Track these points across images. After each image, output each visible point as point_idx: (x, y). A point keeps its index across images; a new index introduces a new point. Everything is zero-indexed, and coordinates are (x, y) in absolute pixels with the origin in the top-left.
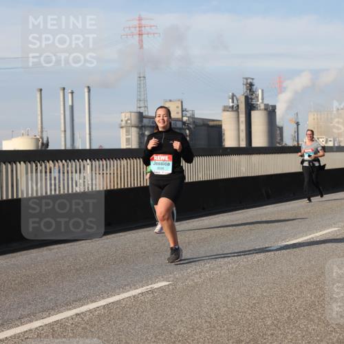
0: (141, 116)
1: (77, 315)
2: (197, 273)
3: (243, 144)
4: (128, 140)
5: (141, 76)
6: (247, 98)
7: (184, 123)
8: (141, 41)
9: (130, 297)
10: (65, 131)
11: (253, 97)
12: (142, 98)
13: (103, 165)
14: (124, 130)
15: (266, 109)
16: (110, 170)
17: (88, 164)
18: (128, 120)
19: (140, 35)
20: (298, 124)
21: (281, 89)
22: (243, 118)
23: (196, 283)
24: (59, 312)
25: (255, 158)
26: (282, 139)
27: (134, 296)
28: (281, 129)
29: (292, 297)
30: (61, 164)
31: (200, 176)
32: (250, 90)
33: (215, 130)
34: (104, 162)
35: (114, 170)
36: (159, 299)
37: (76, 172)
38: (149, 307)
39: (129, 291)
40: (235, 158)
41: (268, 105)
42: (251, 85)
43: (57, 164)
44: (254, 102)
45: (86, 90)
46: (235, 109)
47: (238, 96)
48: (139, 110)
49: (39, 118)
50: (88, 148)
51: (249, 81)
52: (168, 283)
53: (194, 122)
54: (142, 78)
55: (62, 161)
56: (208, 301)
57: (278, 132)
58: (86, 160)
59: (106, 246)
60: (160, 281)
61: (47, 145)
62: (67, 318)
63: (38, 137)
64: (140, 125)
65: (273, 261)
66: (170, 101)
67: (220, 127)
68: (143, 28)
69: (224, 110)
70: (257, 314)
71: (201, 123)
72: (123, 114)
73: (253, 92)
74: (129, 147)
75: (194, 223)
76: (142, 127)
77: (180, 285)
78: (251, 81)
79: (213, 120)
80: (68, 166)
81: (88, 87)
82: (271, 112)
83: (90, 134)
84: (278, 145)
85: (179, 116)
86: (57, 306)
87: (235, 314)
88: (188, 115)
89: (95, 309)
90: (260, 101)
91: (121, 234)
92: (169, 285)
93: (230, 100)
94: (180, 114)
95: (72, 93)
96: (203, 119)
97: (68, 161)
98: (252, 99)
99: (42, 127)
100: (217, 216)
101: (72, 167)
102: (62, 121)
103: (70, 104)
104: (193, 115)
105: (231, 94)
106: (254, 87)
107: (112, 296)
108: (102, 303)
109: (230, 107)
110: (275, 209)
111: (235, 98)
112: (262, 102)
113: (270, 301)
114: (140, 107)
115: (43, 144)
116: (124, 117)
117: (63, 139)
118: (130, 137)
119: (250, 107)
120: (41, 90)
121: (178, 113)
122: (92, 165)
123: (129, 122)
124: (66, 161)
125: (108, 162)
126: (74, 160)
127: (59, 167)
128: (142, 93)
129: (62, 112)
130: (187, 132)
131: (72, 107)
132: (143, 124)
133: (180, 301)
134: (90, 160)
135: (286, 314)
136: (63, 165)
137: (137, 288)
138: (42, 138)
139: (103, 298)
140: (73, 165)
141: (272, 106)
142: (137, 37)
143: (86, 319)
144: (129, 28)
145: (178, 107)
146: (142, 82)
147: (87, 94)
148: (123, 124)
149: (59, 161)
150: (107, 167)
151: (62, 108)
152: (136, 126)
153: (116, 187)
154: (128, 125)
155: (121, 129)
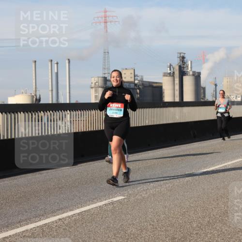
0: (106, 80)
1: (60, 219)
2: (144, 190)
3: (177, 100)
4: (96, 97)
5: (106, 51)
6: (180, 67)
7: (136, 85)
8: (106, 27)
9: (97, 207)
10: (52, 90)
11: (185, 66)
12: (107, 67)
13: (78, 114)
14: (94, 89)
15: (193, 75)
16: (84, 118)
17: (68, 114)
18: (96, 82)
19: (106, 22)
20: (216, 85)
21: (204, 61)
22: (177, 81)
23: (144, 198)
24: (47, 218)
25: (186, 110)
26: (204, 96)
27: (100, 207)
28: (204, 89)
29: (211, 207)
30: (49, 114)
31: (147, 122)
32: (183, 61)
33: (157, 90)
34: (80, 112)
35: (86, 118)
36: (117, 208)
37: (60, 119)
38: (110, 214)
39: (96, 203)
40: (172, 109)
41: (195, 72)
42: (183, 58)
43: (46, 113)
44: (185, 70)
45: (67, 61)
46: (172, 75)
47: (174, 65)
48: (104, 76)
49: (34, 81)
50: (68, 102)
51: (182, 55)
52: (123, 197)
53: (143, 84)
54: (106, 53)
55: (49, 111)
56: (152, 210)
57: (202, 91)
58: (67, 111)
59: (80, 171)
60: (118, 196)
61: (40, 100)
62: (53, 222)
63: (33, 95)
64: (105, 86)
65: (198, 182)
66: (126, 69)
67: (161, 88)
68: (108, 18)
69: (164, 76)
70: (187, 220)
71: (148, 84)
72: (93, 79)
73: (185, 63)
74: (97, 101)
75: (143, 155)
77: (132, 199)
78: (184, 55)
79: (157, 83)
80: (54, 115)
81: (69, 60)
82: (197, 77)
83: (69, 93)
84: (202, 100)
85: (132, 80)
86: (46, 214)
87: (171, 219)
88: (139, 79)
89: (72, 216)
90: (190, 69)
91: (91, 163)
92: (124, 199)
93: (169, 68)
94: (133, 78)
95: (57, 63)
96: (149, 82)
97: (54, 111)
98: (184, 68)
99: (36, 88)
100: (158, 150)
101: (57, 116)
102: (50, 83)
103: (56, 71)
104: (142, 79)
105: (169, 64)
106: (185, 59)
107: (84, 206)
108: (78, 211)
109: (168, 74)
110: (200, 145)
111: (172, 67)
112: (191, 70)
113: (195, 210)
114: (105, 74)
115: (36, 99)
116: (94, 80)
117: (51, 96)
118: (97, 94)
119: (182, 73)
120: (35, 62)
121: (131, 78)
122: (71, 114)
123: (97, 84)
124: (52, 111)
125: (82, 112)
126: (58, 111)
127: (48, 116)
128: (107, 64)
129: (50, 77)
130: (138, 91)
131: (57, 73)
132: (107, 85)
133: (132, 210)
134: (70, 111)
135: (207, 219)
136: (51, 114)
137: (102, 201)
138: (36, 95)
139: (78, 208)
140: (57, 114)
141: (198, 73)
142: (103, 24)
143: (66, 222)
144: (98, 17)
145: (131, 74)
146: (106, 56)
147: (67, 64)
148: (93, 85)
149: (48, 112)
150: (81, 116)
151: (50, 74)
152: (102, 87)
153: (87, 130)
154: (97, 86)
155: (92, 89)
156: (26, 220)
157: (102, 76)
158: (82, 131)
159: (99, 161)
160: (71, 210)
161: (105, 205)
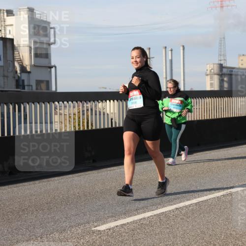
0: (221, 67)
1: (177, 209)
4: (211, 84)
5: (222, 37)
9: (215, 198)
10: (166, 78)
12: (223, 53)
13: (194, 102)
14: (209, 77)
16: (199, 105)
18: (212, 69)
19: (222, 7)
24: (164, 206)
27: (218, 197)
34: (195, 100)
45: (182, 48)
48: (220, 62)
50: (183, 90)
54: (222, 39)
62: (170, 211)
64: (221, 73)
68: (224, 2)
72: (208, 65)
74: (212, 89)
76: (222, 74)
81: (183, 46)
83: (184, 80)
86: (162, 202)
89: (190, 206)
95: (172, 50)
102: (164, 71)
103: (170, 58)
114: (221, 60)
116: (209, 67)
117: (165, 83)
118: (213, 82)
120: (150, 49)
123: (212, 71)
125: (198, 100)
129: (164, 64)
131: (171, 61)
132: (223, 72)
143: (183, 212)
146: (223, 42)
147: (182, 51)
148: (208, 72)
150: (197, 104)
151: (164, 61)
152: (217, 75)
154: (212, 73)
155: (207, 77)
156: (143, 208)
157: (217, 63)
158: (198, 119)
159: (216, 150)
160: (188, 200)
161: (224, 195)
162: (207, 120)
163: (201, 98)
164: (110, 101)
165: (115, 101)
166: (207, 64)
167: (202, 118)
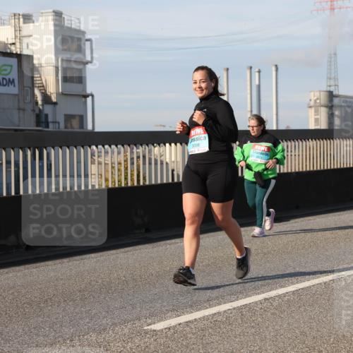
0: (331, 95)
1: (266, 299)
4: (317, 121)
5: (332, 53)
9: (320, 284)
10: (251, 111)
12: (333, 75)
13: (291, 146)
14: (313, 109)
16: (299, 151)
18: (317, 99)
19: (332, 9)
24: (248, 296)
27: (325, 283)
45: (274, 69)
48: (328, 89)
50: (275, 128)
54: (332, 55)
62: (256, 302)
64: (330, 105)
68: (335, 3)
72: (312, 93)
74: (318, 127)
76: (332, 106)
81: (276, 66)
83: (277, 114)
86: (245, 290)
89: (284, 295)
95: (259, 72)
102: (249, 101)
103: (257, 83)
114: (330, 86)
116: (314, 96)
118: (318, 117)
120: (228, 69)
123: (318, 101)
128: (333, 71)
129: (249, 91)
131: (259, 86)
132: (334, 104)
143: (275, 304)
146: (333, 59)
147: (274, 73)
148: (312, 103)
150: (295, 149)
151: (249, 87)
152: (325, 106)
153: (304, 170)
154: (317, 105)
155: (310, 109)
156: (217, 298)
157: (325, 90)
158: (297, 170)
159: (323, 216)
160: (282, 287)
161: (333, 280)
162: (310, 172)
163: (301, 140)
164: (170, 144)
165: (178, 144)
166: (310, 92)
167: (303, 168)
